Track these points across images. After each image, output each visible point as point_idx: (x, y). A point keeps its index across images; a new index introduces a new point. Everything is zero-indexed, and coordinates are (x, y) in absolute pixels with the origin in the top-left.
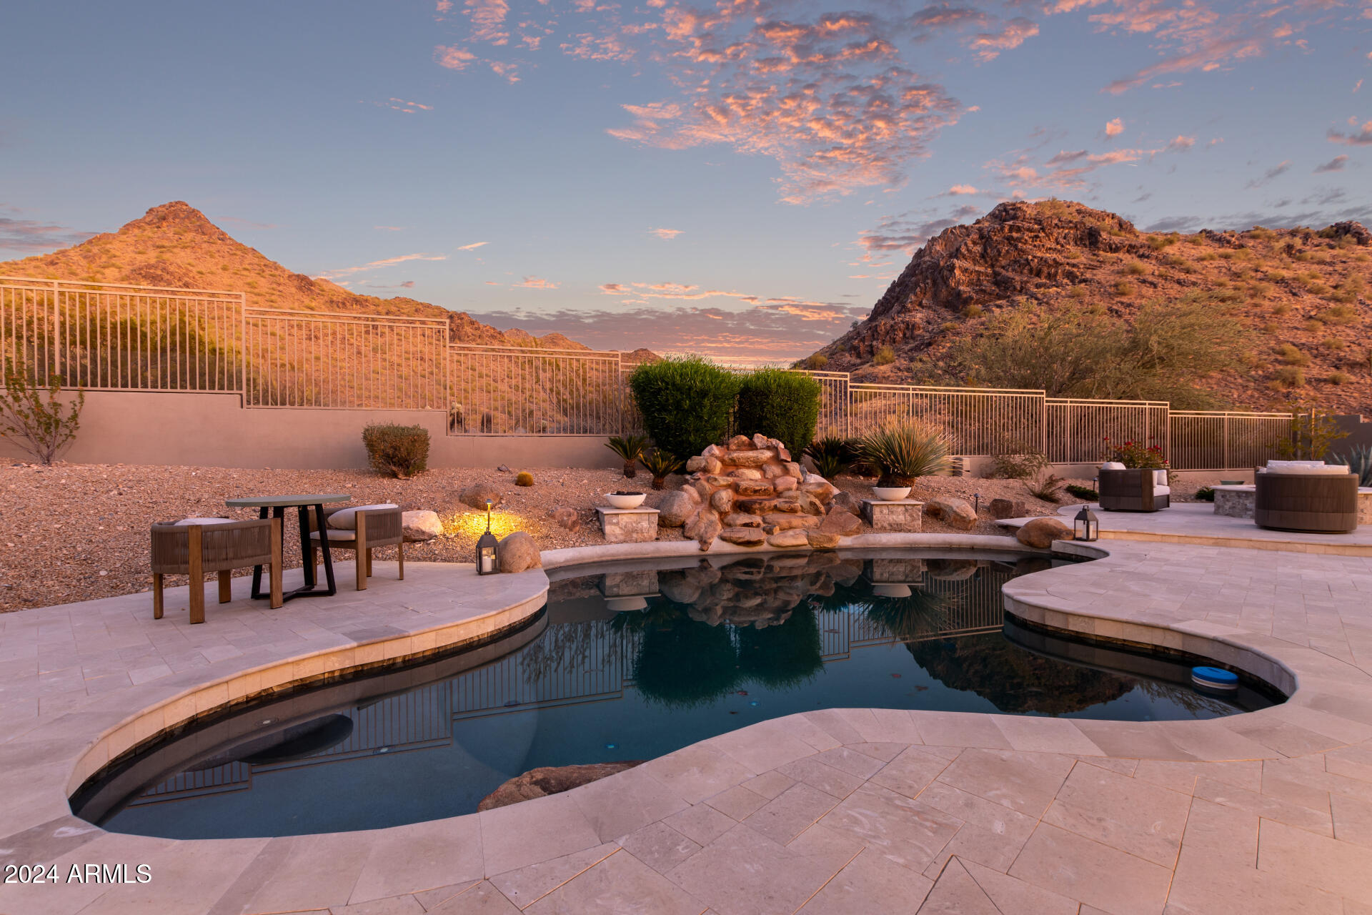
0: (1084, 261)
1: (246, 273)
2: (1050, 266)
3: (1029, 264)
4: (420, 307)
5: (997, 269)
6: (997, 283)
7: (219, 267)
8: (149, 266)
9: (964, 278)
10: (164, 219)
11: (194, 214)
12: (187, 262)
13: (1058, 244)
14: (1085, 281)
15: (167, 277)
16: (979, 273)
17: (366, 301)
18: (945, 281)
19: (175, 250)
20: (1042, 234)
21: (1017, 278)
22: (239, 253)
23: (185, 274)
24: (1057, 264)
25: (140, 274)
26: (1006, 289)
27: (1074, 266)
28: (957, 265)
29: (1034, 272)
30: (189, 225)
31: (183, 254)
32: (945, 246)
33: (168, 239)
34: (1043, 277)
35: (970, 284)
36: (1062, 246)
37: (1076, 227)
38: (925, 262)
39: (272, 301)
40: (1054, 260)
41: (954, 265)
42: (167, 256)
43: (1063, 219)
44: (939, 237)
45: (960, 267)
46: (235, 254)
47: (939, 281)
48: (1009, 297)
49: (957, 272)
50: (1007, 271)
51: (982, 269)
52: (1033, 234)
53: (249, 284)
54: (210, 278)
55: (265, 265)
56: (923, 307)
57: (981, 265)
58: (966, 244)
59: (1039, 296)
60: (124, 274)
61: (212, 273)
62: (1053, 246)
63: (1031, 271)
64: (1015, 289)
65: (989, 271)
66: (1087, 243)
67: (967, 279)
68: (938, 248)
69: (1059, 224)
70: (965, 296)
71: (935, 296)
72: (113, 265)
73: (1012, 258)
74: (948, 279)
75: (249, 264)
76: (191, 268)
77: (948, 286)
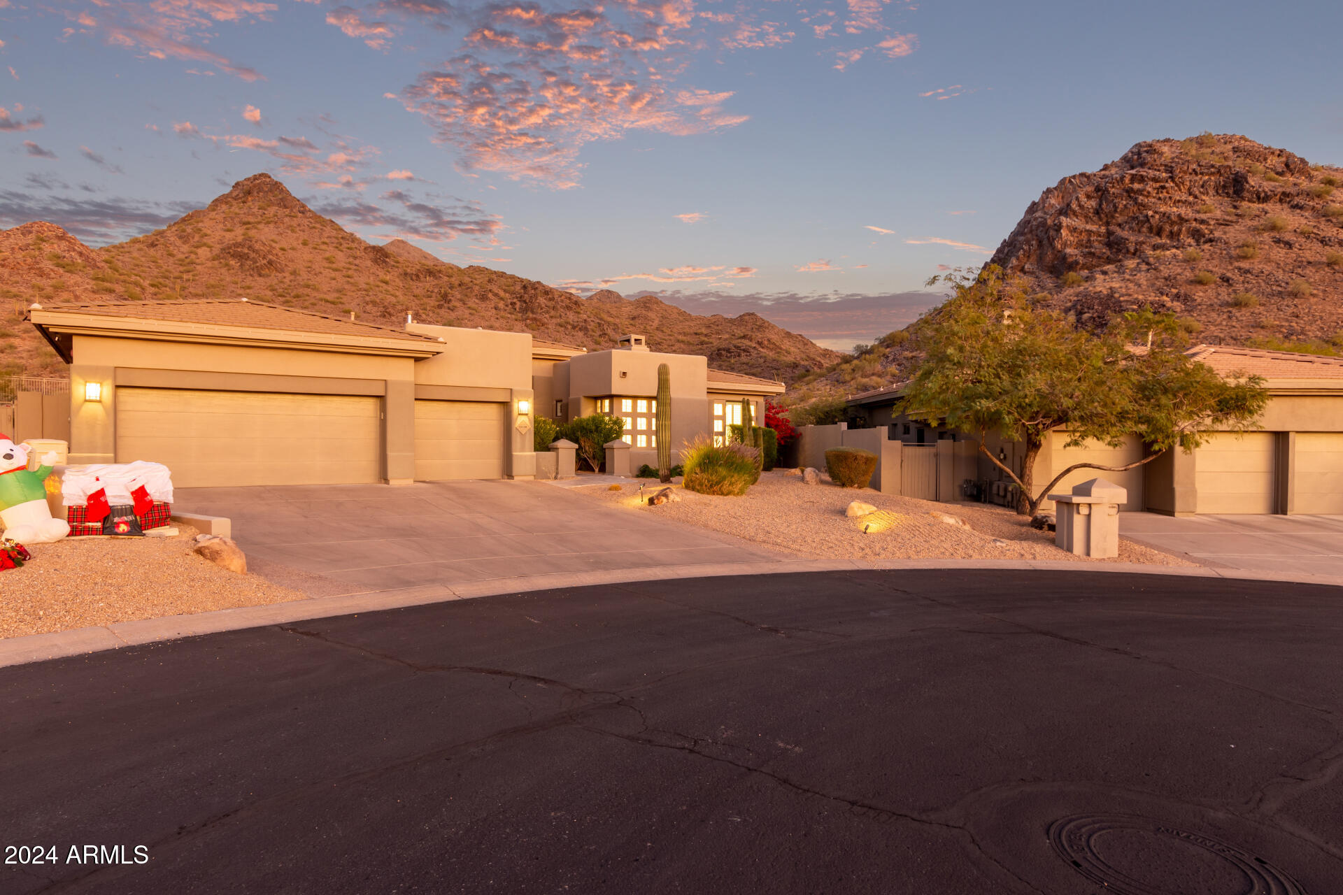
0: (1218, 214)
1: (324, 247)
2: (1173, 223)
3: (1148, 220)
4: (494, 277)
5: (1112, 228)
6: (1109, 245)
7: (300, 242)
8: (237, 245)
9: (1072, 239)
10: (249, 193)
11: (277, 186)
12: (271, 238)
13: (1190, 194)
14: (1211, 240)
15: (252, 255)
16: (1089, 232)
17: (440, 272)
18: (1051, 242)
19: (260, 226)
20: (1170, 184)
21: (1132, 238)
22: (318, 225)
23: (270, 252)
24: (1182, 220)
25: (229, 253)
26: (1119, 251)
27: (1202, 222)
28: (1064, 224)
29: (1154, 231)
30: (272, 198)
31: (266, 229)
32: (1063, 197)
33: (253, 214)
34: (1164, 235)
35: (1079, 245)
36: (1196, 197)
37: (1219, 172)
38: (1036, 219)
39: (348, 277)
40: (1179, 216)
41: (1061, 223)
42: (252, 233)
43: (1203, 163)
44: (1055, 188)
45: (1068, 226)
46: (314, 228)
47: (1045, 242)
48: (1120, 261)
49: (1064, 232)
50: (1123, 229)
51: (1094, 228)
52: (1158, 185)
53: (327, 259)
54: (291, 254)
55: (342, 238)
56: (1025, 273)
57: (1094, 223)
58: (1077, 199)
59: (1151, 260)
60: (214, 253)
61: (293, 249)
62: (1183, 198)
63: (1151, 229)
64: (1128, 251)
65: (1103, 229)
66: (1231, 192)
67: (1076, 240)
68: (1053, 201)
69: (1198, 170)
70: (1070, 260)
71: (1040, 259)
72: (205, 245)
73: (1131, 214)
74: (1054, 239)
75: (328, 237)
76: (274, 245)
77: (1054, 248)
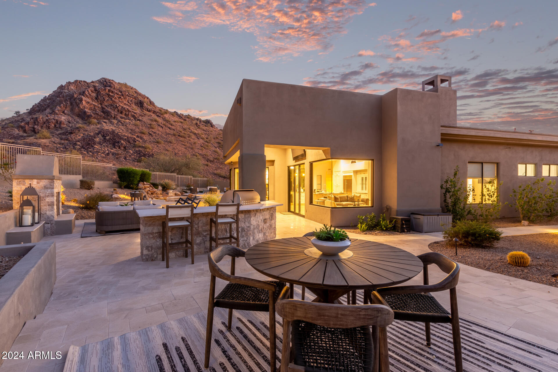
0: (139, 112)
2: (126, 111)
3: (117, 108)
5: (103, 106)
6: (103, 112)
9: (87, 106)
13: (128, 103)
14: (139, 120)
16: (95, 105)
20: (122, 97)
21: (113, 112)
24: (129, 111)
26: (108, 116)
27: (135, 113)
28: (84, 99)
29: (120, 111)
32: (76, 88)
34: (123, 115)
35: (90, 109)
36: (130, 104)
37: (135, 98)
38: (65, 92)
40: (128, 109)
41: (82, 99)
43: (130, 93)
44: (73, 83)
45: (85, 100)
47: (74, 104)
48: (109, 119)
49: (84, 102)
50: (108, 108)
51: (96, 104)
52: (118, 96)
56: (65, 114)
57: (95, 102)
58: (88, 91)
59: (122, 122)
62: (127, 103)
63: (118, 111)
64: (112, 116)
65: (100, 106)
66: (139, 106)
67: (89, 107)
68: (72, 88)
69: (129, 95)
70: (88, 114)
71: (72, 110)
73: (110, 103)
74: (79, 104)
77: (79, 107)
